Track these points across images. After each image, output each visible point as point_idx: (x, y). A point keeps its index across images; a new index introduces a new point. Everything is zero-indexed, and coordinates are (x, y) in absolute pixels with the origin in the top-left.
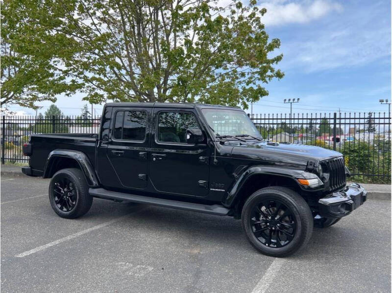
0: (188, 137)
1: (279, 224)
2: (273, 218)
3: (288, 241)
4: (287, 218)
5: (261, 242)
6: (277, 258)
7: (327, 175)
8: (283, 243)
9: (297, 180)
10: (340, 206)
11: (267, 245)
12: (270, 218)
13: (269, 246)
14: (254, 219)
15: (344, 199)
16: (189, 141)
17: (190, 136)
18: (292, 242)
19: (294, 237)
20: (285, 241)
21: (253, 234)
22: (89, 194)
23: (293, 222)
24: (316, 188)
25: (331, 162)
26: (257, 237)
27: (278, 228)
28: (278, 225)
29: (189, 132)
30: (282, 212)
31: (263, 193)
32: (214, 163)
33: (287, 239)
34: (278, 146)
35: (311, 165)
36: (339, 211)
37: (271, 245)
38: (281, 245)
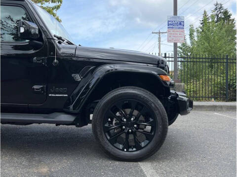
1: (136, 124)
2: (128, 120)
3: (148, 141)
5: (119, 149)
8: (143, 144)
9: (159, 76)
11: (125, 150)
12: (125, 120)
13: (127, 151)
27: (135, 130)
32: (54, 65)
35: (162, 63)
37: (130, 150)
38: (141, 147)
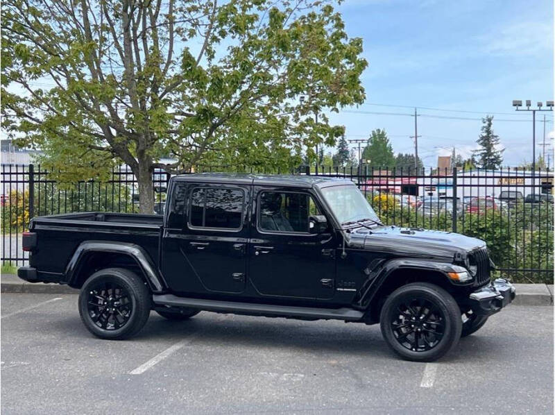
0: (312, 225)
1: (426, 323)
2: (418, 318)
3: (437, 342)
4: (433, 317)
5: (407, 348)
6: (428, 363)
7: (473, 268)
8: (431, 344)
9: (446, 274)
10: (490, 302)
12: (414, 318)
13: (416, 351)
14: (395, 323)
15: (493, 294)
16: (312, 231)
17: (315, 225)
18: (442, 341)
19: (443, 336)
20: (435, 341)
21: (396, 341)
22: (154, 302)
23: (441, 319)
24: (465, 283)
25: (477, 253)
26: (401, 343)
27: (424, 329)
28: (424, 325)
29: (312, 219)
30: (427, 311)
31: (404, 291)
32: (342, 257)
33: (437, 339)
34: (414, 235)
35: (459, 257)
36: (490, 307)
37: (419, 350)
38: (430, 347)
